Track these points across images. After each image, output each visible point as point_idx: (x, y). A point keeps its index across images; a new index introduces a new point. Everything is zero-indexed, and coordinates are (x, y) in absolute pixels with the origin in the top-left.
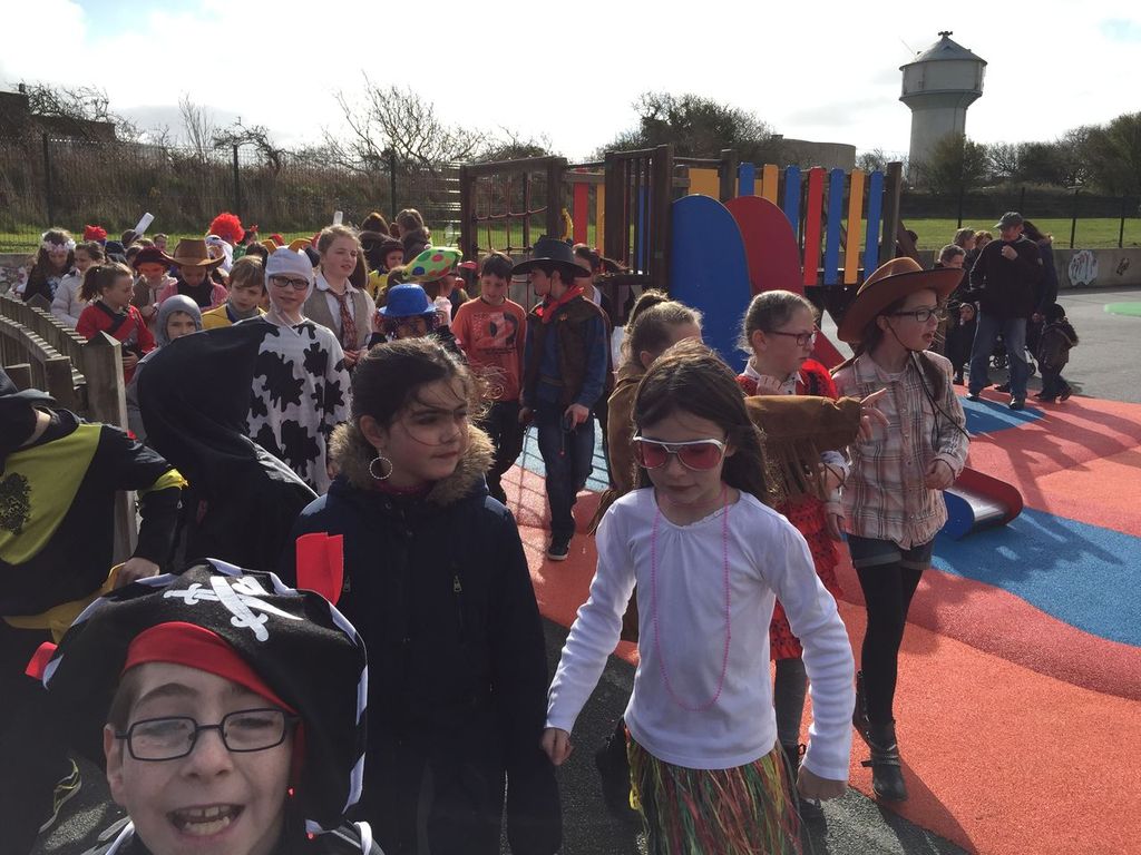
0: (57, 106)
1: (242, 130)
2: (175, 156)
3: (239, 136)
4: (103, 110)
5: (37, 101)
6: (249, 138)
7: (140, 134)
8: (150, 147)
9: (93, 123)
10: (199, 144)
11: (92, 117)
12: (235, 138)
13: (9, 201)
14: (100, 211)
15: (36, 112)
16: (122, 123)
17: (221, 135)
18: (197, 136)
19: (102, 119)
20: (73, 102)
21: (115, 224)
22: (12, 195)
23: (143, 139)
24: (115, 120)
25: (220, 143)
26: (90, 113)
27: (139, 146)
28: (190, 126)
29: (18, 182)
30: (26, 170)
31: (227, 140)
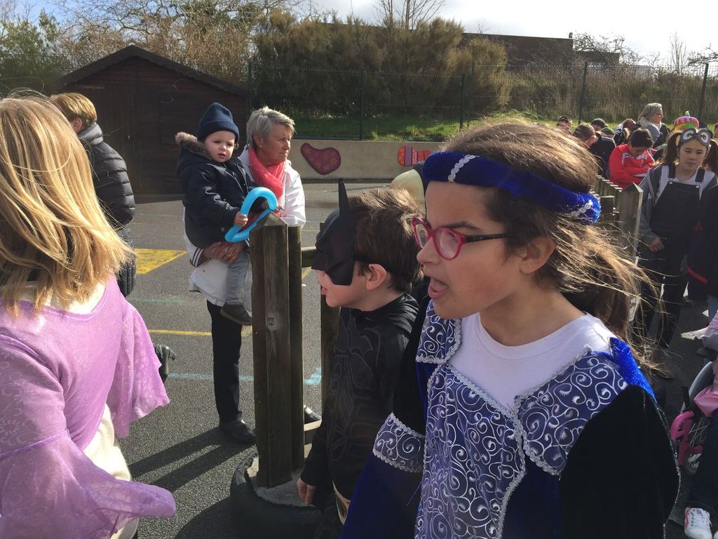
0: (592, 45)
1: (710, 52)
2: (660, 72)
3: (707, 56)
4: (620, 45)
5: (582, 42)
6: (715, 58)
7: (639, 60)
8: (644, 67)
9: (612, 54)
10: (678, 63)
11: (612, 50)
12: (704, 58)
13: (557, 103)
14: (607, 109)
15: (580, 49)
16: (630, 52)
17: (695, 56)
18: (678, 58)
19: (618, 51)
20: (602, 41)
21: (614, 117)
22: (559, 100)
23: (641, 63)
24: (626, 51)
25: (693, 62)
26: (611, 48)
27: (639, 67)
28: (674, 51)
29: (563, 92)
30: (569, 85)
31: (698, 60)
